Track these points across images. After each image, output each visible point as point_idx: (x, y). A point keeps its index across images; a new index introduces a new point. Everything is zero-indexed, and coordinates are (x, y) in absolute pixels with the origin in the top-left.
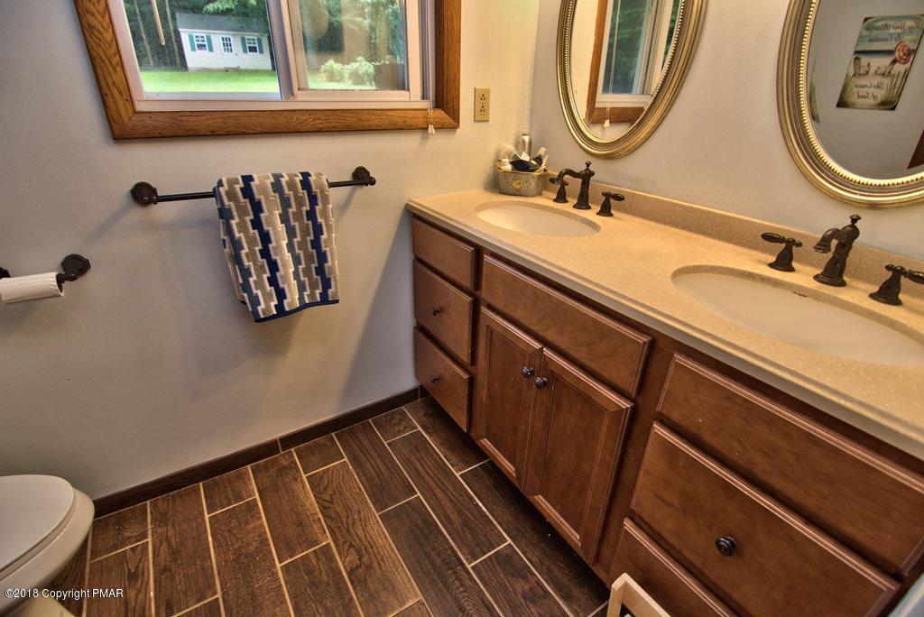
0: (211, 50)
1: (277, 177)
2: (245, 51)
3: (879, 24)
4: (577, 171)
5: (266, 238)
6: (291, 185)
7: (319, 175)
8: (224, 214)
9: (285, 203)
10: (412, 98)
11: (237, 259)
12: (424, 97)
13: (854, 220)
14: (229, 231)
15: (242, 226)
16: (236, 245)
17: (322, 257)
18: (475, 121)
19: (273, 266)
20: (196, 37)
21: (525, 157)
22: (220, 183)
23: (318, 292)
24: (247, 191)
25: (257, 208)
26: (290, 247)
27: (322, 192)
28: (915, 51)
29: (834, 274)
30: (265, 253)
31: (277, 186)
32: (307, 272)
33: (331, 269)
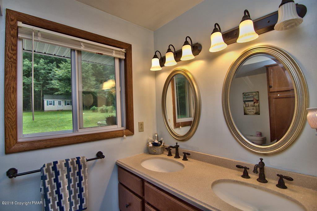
0: (54, 105)
1: (67, 160)
2: (65, 105)
3: (247, 94)
4: (173, 146)
5: (59, 185)
6: (72, 163)
7: (83, 157)
8: (44, 178)
9: (69, 170)
10: (118, 127)
11: (45, 196)
12: (122, 126)
13: (261, 159)
14: (44, 185)
15: (50, 182)
16: (46, 190)
17: (81, 190)
18: (139, 132)
19: (60, 197)
20: (50, 101)
21: (156, 142)
22: (44, 166)
23: (78, 205)
24: (54, 168)
25: (57, 174)
26: (69, 188)
27: (84, 164)
28: (259, 100)
29: (262, 179)
30: (58, 192)
31: (67, 164)
32: (74, 197)
33: (85, 195)
